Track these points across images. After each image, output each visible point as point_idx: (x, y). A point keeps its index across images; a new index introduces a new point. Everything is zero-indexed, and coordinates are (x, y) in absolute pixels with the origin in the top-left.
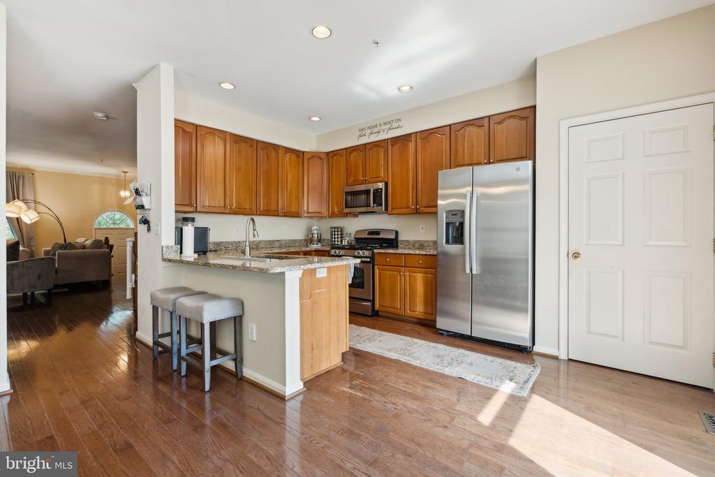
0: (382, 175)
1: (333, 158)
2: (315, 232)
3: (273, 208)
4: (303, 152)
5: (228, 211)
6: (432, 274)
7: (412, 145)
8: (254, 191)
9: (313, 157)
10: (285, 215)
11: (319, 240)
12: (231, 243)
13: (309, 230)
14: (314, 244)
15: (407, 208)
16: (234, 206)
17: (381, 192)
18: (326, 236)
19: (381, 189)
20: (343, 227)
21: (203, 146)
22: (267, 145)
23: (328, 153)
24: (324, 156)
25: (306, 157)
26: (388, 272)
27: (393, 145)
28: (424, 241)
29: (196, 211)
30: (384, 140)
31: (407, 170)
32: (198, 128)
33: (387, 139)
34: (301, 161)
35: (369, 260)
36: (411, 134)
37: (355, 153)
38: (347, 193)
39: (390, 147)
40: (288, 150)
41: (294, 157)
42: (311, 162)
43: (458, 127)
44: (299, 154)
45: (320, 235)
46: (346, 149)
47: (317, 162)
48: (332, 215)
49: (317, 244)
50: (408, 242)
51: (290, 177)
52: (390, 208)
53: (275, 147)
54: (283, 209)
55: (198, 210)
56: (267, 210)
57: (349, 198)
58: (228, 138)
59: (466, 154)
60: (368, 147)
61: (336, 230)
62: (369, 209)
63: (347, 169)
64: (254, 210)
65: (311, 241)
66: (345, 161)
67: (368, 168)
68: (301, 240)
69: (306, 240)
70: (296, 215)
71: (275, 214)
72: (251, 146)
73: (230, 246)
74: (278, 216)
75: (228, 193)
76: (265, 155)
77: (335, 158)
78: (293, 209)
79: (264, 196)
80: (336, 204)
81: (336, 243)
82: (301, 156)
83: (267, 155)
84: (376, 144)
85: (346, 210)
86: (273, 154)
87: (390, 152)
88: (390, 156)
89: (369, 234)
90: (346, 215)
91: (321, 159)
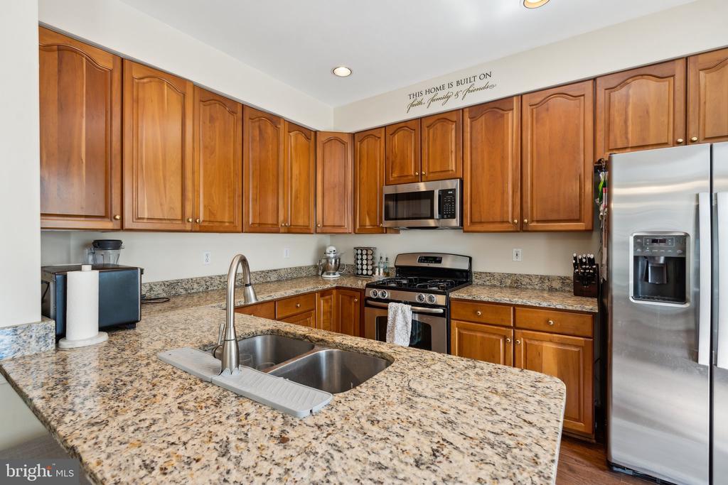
0: (452, 166)
1: (361, 141)
2: (332, 255)
3: (270, 220)
4: (316, 132)
5: (188, 227)
6: (576, 346)
7: (512, 118)
8: (238, 192)
9: (330, 140)
10: (290, 230)
11: (338, 267)
12: (197, 281)
13: (322, 252)
14: (329, 274)
15: (503, 222)
16: (202, 219)
17: (454, 195)
18: (348, 260)
19: (454, 190)
20: (375, 248)
21: (136, 101)
22: (260, 115)
23: (353, 135)
24: (347, 139)
25: (321, 139)
26: (479, 334)
27: (473, 118)
28: (521, 275)
29: (122, 228)
30: (457, 110)
31: (503, 158)
32: (127, 64)
33: (463, 109)
34: (312, 144)
35: (441, 311)
36: (512, 97)
37: (401, 133)
38: (388, 197)
39: (468, 121)
40: (294, 127)
41: (302, 139)
42: (327, 149)
43: (613, 82)
44: (310, 135)
45: (338, 259)
46: (385, 127)
47: (337, 148)
48: (361, 230)
49: (334, 274)
50: (492, 275)
51: (296, 171)
52: (467, 221)
53: (274, 119)
54: (285, 220)
55: (127, 225)
56: (260, 224)
57: (391, 203)
58: (189, 92)
59: (630, 129)
60: (425, 124)
61: (364, 252)
62: (432, 223)
63: (387, 158)
64: (238, 223)
65: (325, 269)
66: (383, 145)
67: (425, 158)
68: (309, 267)
69: (316, 267)
70: (304, 230)
71: (274, 229)
72: (233, 113)
73: (196, 286)
74: (278, 232)
75: (189, 195)
76: (257, 132)
77: (365, 142)
78: (301, 222)
79: (255, 200)
80: (368, 214)
81: (365, 272)
82: (313, 137)
83: (260, 130)
84: (442, 118)
85: (387, 224)
86: (270, 130)
87: (468, 129)
88: (468, 136)
89: (421, 260)
90: (384, 231)
91: (343, 143)
